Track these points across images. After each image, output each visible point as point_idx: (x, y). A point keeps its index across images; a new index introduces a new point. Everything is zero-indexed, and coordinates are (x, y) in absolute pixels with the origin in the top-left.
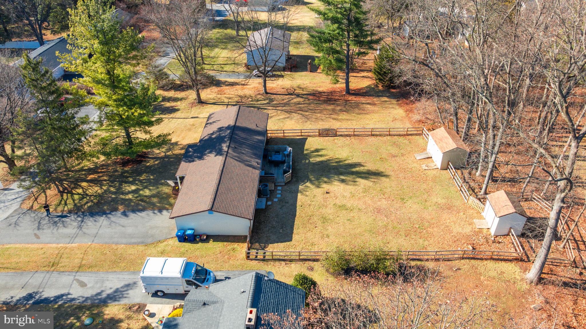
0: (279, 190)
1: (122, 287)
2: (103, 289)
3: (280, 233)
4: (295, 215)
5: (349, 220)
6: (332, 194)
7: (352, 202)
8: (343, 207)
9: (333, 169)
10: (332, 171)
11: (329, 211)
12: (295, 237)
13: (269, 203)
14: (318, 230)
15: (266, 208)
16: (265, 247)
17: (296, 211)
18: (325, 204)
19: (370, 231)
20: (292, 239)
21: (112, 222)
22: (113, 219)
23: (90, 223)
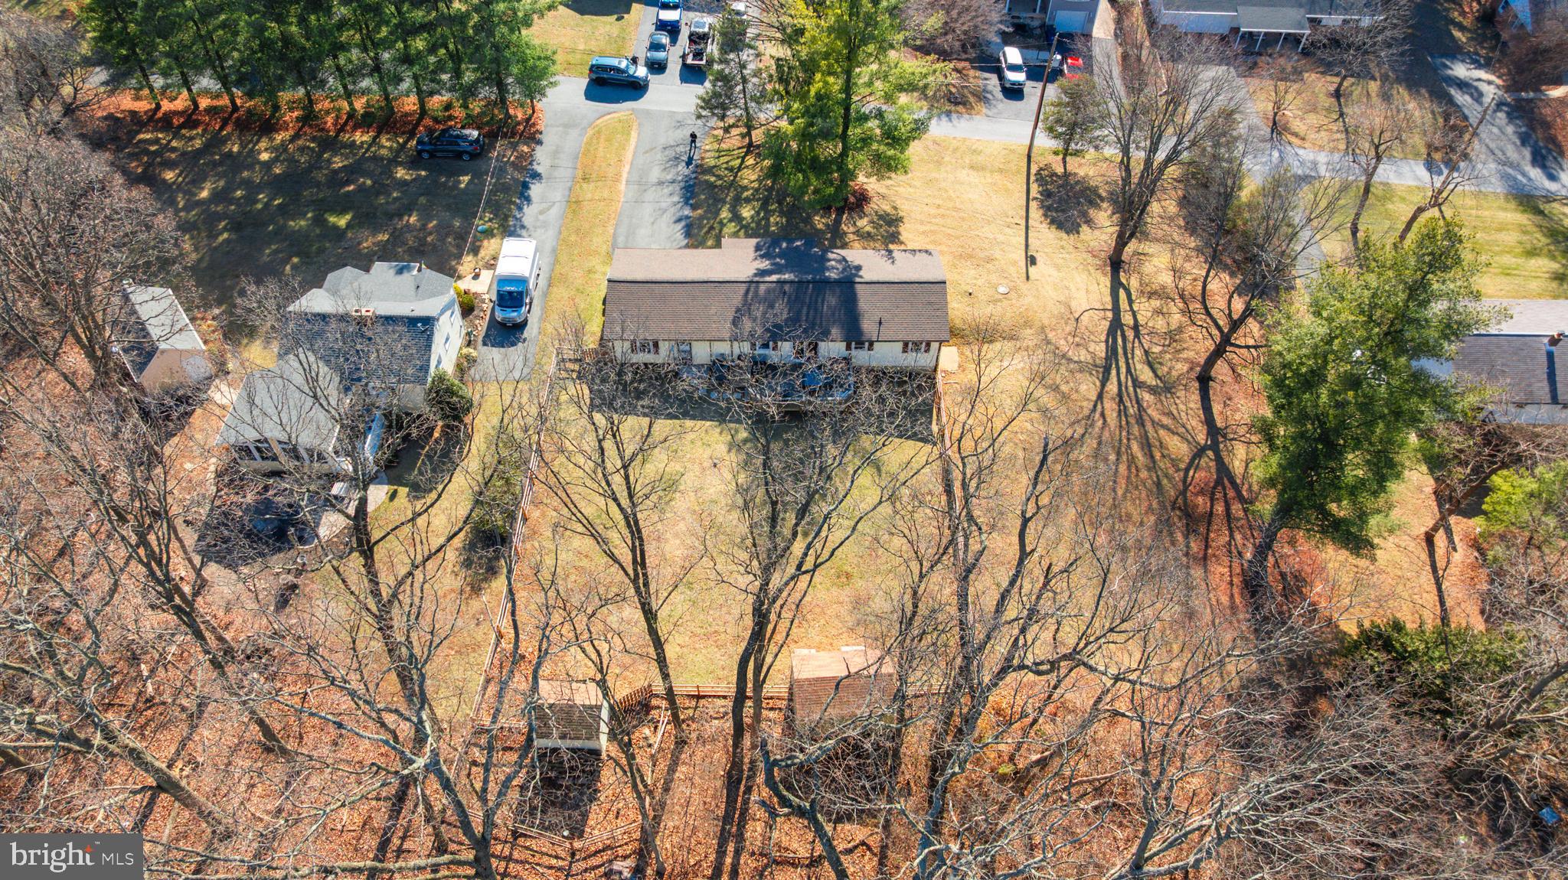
2: (530, 228)
3: (615, 397)
6: (709, 470)
7: (685, 499)
8: (672, 483)
11: (663, 464)
18: (684, 459)
21: (665, 211)
22: (672, 210)
23: (666, 191)
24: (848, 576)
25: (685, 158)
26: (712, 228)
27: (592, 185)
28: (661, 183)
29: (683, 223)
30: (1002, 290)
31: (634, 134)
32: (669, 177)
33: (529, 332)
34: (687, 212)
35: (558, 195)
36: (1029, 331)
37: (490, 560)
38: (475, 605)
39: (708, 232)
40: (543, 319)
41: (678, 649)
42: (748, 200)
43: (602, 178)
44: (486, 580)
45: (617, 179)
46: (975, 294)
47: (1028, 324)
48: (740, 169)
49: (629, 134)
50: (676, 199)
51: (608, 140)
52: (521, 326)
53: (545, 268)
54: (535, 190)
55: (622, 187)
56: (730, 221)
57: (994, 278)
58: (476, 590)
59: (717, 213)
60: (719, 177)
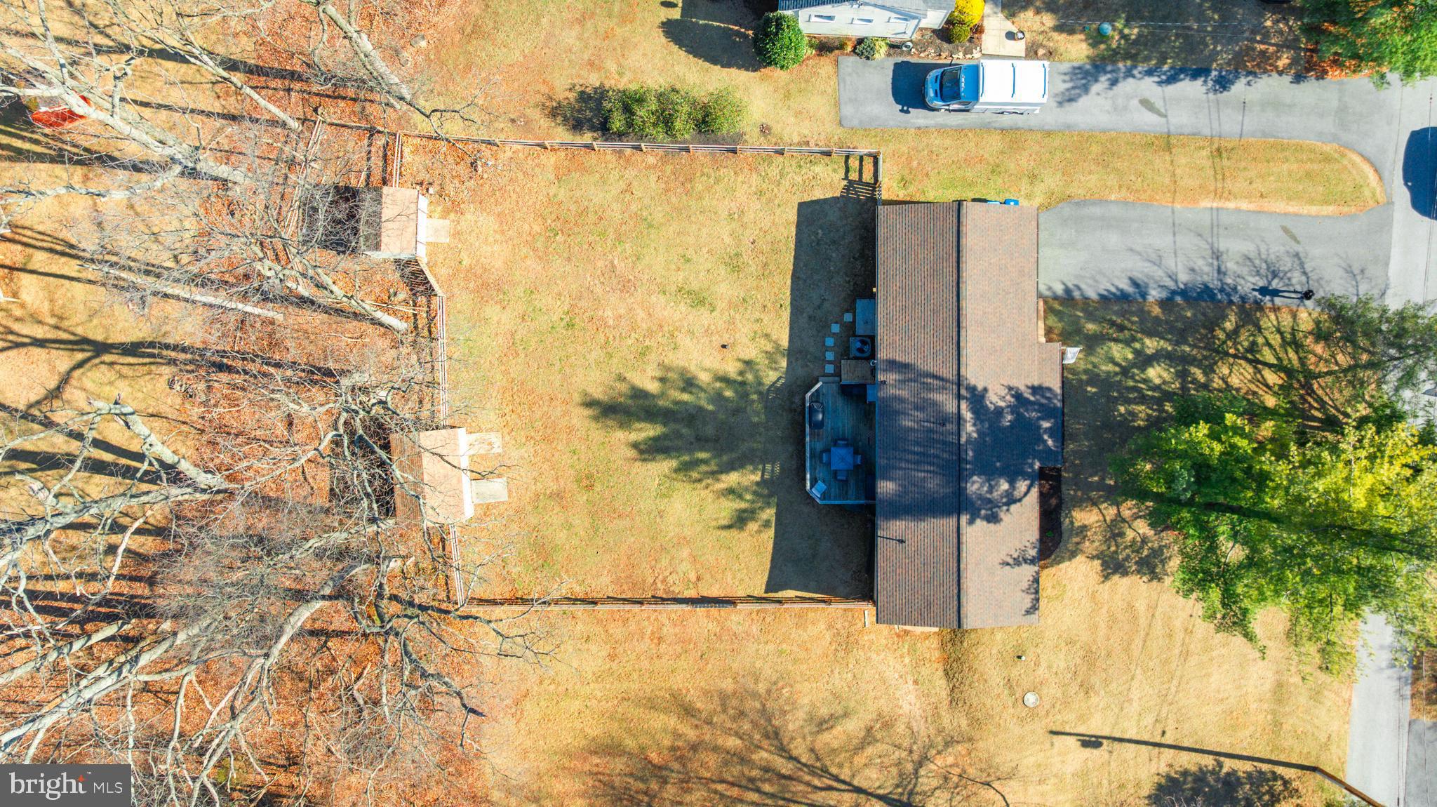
0: (830, 362)
1: (1080, 96)
2: (1111, 93)
3: (821, 228)
4: (795, 277)
5: (688, 261)
6: (717, 341)
7: (677, 316)
8: (699, 300)
9: (707, 440)
10: (710, 431)
11: (725, 289)
12: (792, 215)
13: (848, 317)
14: (749, 235)
15: (854, 302)
16: (847, 188)
17: (792, 290)
18: (732, 312)
19: (650, 226)
20: (799, 210)
21: (1158, 263)
22: (1159, 273)
23: (1200, 264)
24: (590, 487)
25: (1275, 284)
26: (1121, 328)
27: (1207, 163)
28: (1217, 255)
29: (1129, 289)
30: (1031, 699)
31: (1329, 210)
32: (1231, 266)
33: (918, 116)
34: (1154, 294)
35: (1180, 119)
36: (964, 723)
37: (590, 120)
38: (535, 114)
39: (1113, 324)
40: (941, 130)
41: (495, 319)
42: (1183, 375)
43: (1221, 175)
44: (566, 119)
45: (1218, 195)
46: (1020, 664)
47: (975, 722)
48: (1255, 362)
49: (1326, 202)
50: (1184, 277)
51: (1308, 174)
52: (924, 105)
53: (1033, 122)
54: (1192, 89)
55: (1206, 203)
56: (1137, 353)
57: (1052, 691)
58: (554, 113)
59: (1151, 334)
60: (1235, 333)
